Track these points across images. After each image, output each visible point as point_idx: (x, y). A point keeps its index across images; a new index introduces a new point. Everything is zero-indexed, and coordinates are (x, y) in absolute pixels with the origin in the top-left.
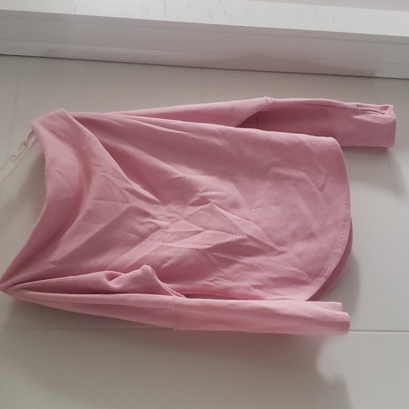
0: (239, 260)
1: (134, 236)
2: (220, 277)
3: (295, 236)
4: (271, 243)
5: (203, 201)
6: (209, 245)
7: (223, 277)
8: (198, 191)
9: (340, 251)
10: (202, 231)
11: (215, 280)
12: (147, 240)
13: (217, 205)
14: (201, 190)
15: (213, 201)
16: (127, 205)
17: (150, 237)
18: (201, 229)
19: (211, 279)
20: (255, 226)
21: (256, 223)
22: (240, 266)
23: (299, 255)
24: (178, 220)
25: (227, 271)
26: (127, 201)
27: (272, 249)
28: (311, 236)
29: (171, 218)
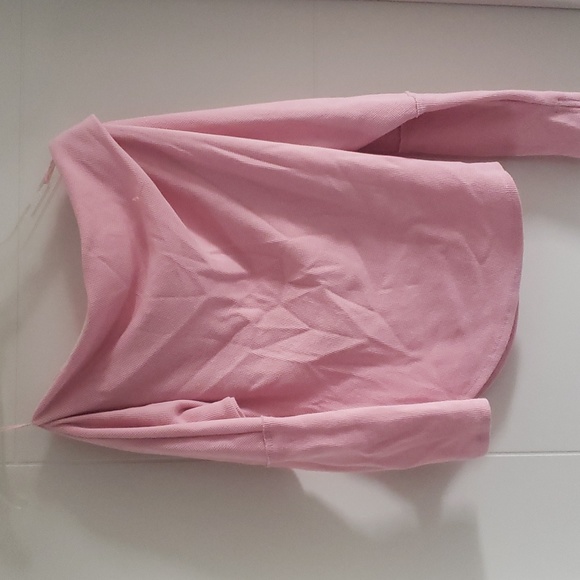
0: (354, 373)
1: (212, 342)
2: (328, 398)
3: (435, 334)
4: (399, 347)
5: (310, 281)
6: (315, 355)
7: (332, 399)
8: (302, 266)
9: (495, 357)
10: (306, 330)
11: (321, 402)
12: (231, 345)
13: (329, 288)
14: (308, 265)
15: (323, 282)
16: (203, 299)
17: (234, 338)
18: (305, 326)
19: (315, 401)
20: (380, 321)
21: (383, 314)
22: (355, 381)
23: (438, 364)
24: (273, 307)
25: (337, 389)
26: (202, 292)
27: (400, 355)
28: (458, 334)
29: (264, 302)
